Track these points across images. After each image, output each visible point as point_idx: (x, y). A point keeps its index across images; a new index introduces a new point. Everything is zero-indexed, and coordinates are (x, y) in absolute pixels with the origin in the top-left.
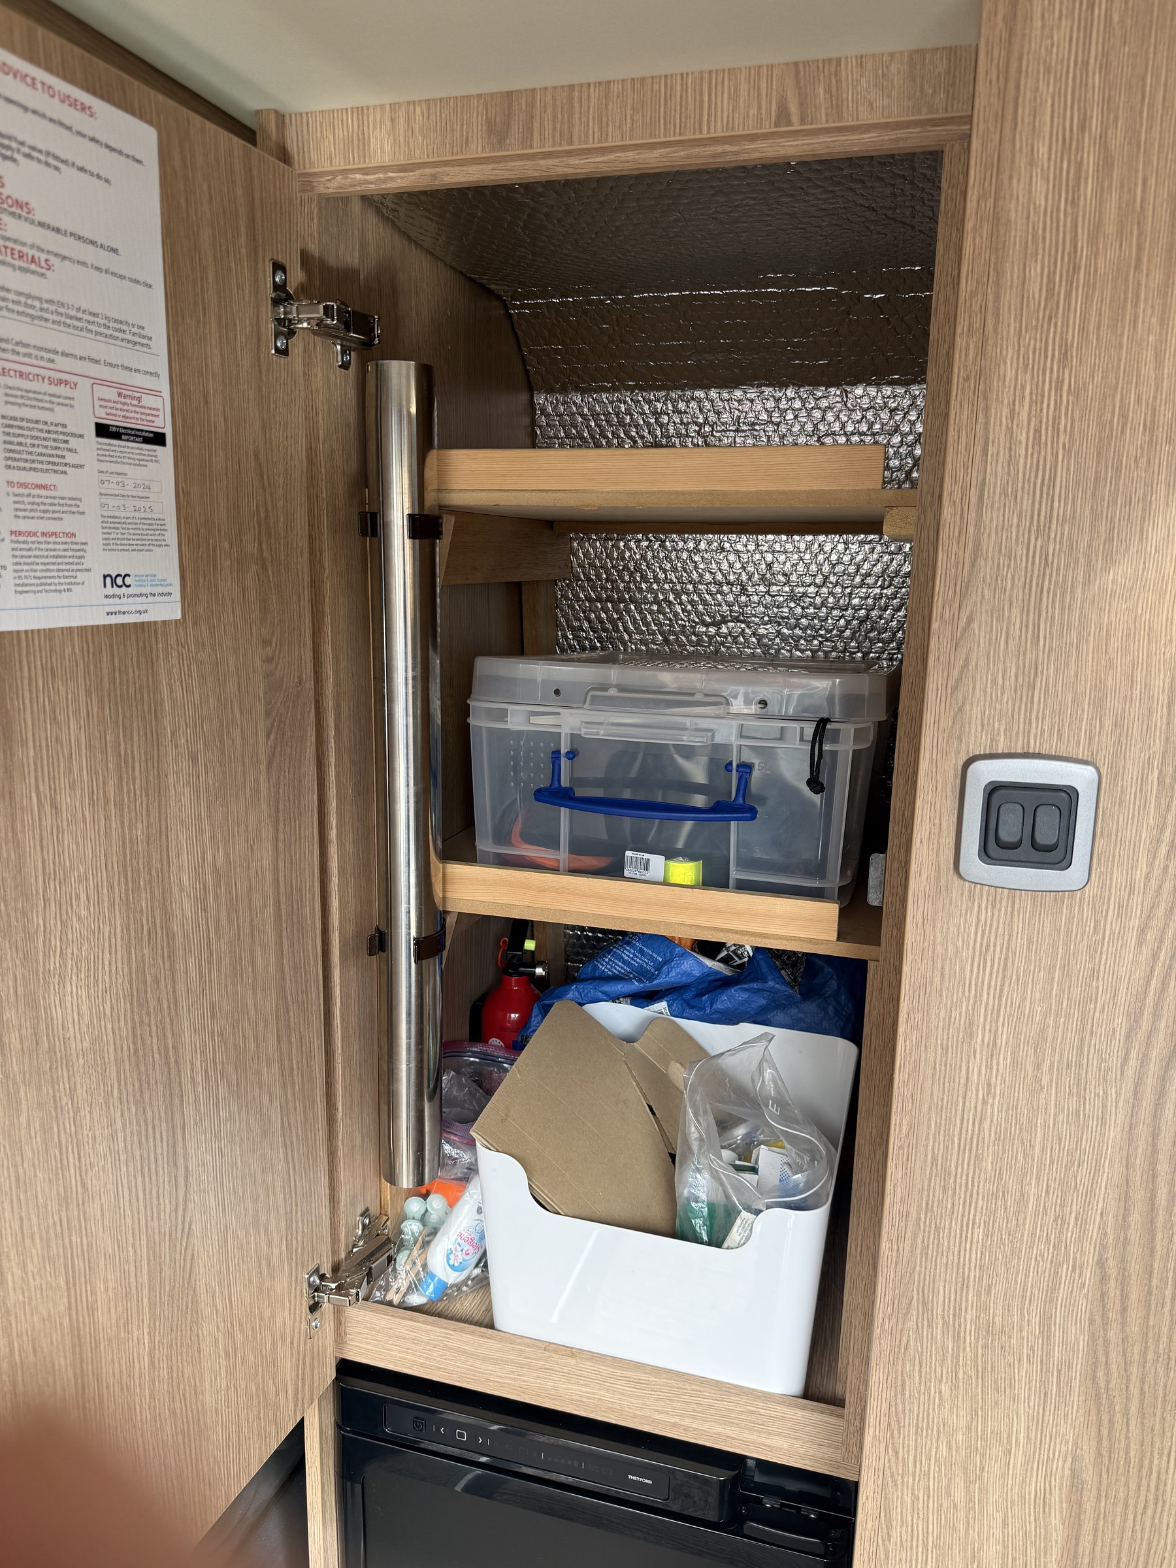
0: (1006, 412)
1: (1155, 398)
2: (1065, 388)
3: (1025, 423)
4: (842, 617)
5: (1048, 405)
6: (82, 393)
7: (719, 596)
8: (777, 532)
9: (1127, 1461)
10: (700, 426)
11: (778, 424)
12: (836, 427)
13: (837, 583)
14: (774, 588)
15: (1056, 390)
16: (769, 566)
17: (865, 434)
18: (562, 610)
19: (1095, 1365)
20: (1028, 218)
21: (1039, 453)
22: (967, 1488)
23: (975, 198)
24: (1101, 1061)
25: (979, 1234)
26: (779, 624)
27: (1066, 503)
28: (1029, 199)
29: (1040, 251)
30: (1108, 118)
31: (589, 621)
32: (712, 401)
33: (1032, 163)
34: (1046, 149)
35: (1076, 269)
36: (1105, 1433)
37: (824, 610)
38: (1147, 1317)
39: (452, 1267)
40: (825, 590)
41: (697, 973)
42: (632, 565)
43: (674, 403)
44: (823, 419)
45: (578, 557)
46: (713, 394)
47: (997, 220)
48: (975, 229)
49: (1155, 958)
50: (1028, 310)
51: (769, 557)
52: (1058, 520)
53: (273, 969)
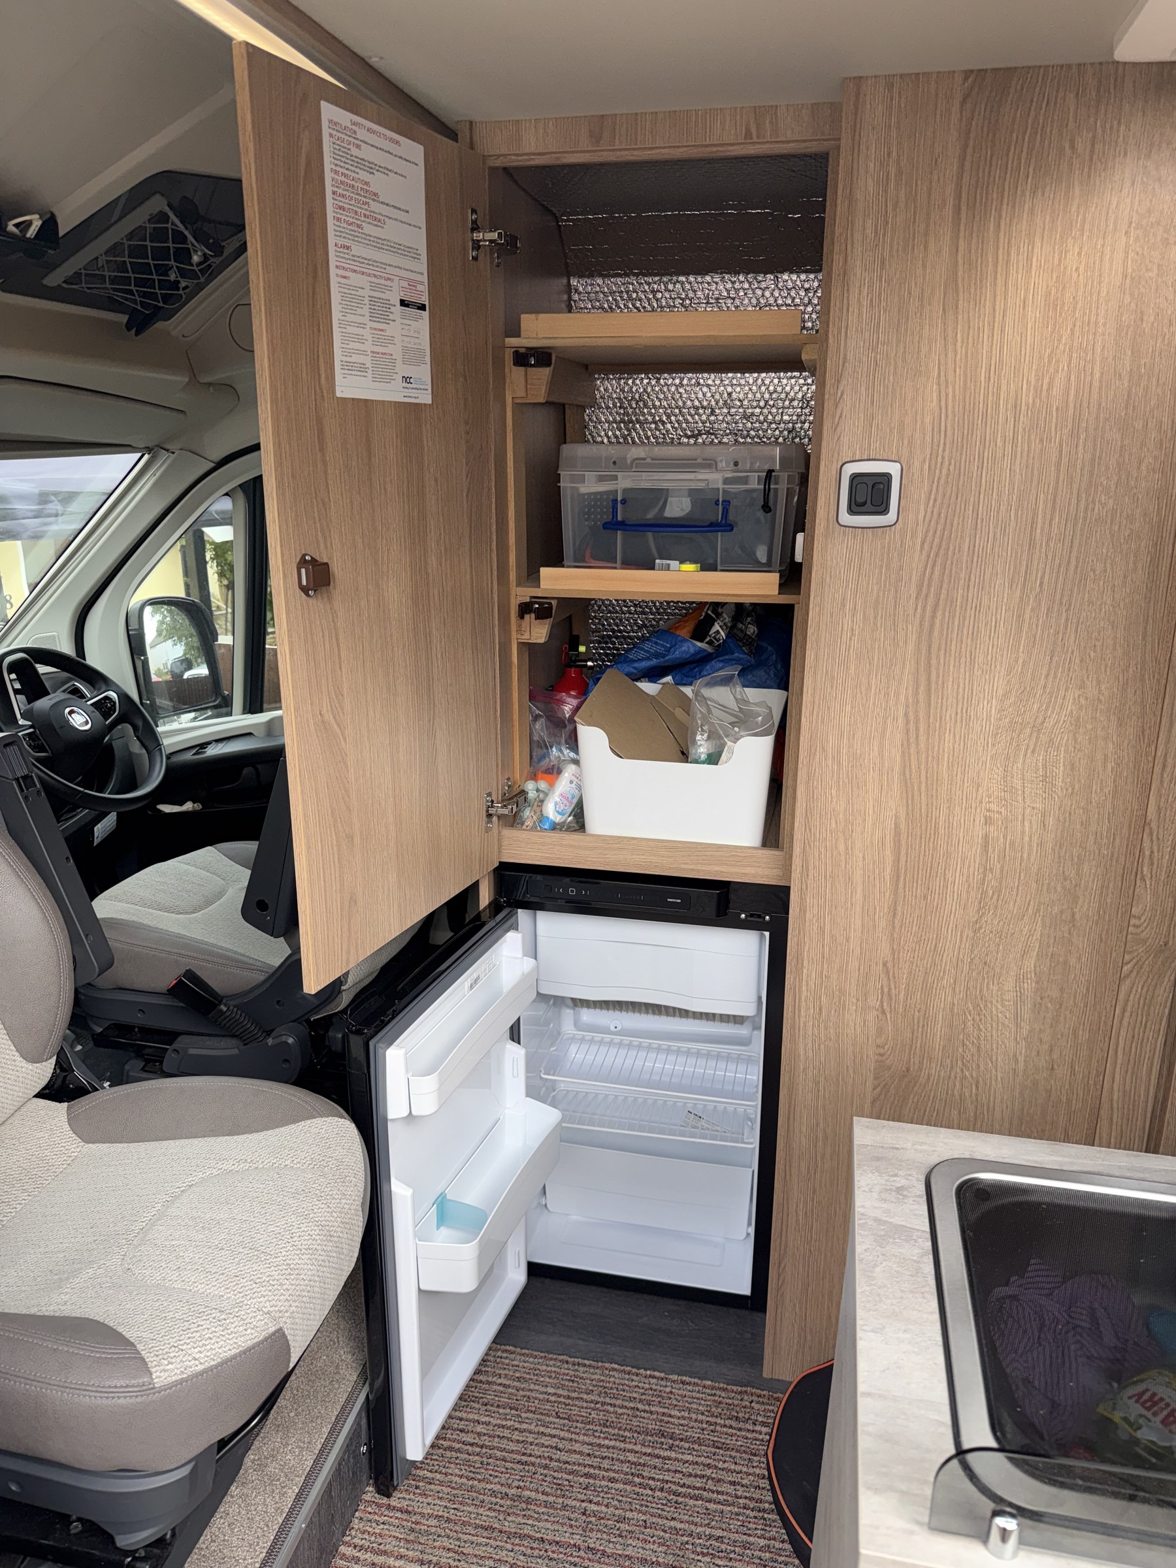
0: (857, 291)
2: (883, 280)
3: (866, 297)
4: (777, 428)
5: (876, 288)
6: (395, 284)
7: (696, 416)
8: (734, 371)
9: (921, 815)
10: (683, 300)
11: (734, 299)
12: (771, 301)
13: (774, 406)
14: (733, 410)
15: (879, 281)
16: (730, 394)
17: (790, 305)
18: (589, 429)
19: (905, 767)
20: (865, 198)
21: (872, 311)
22: (845, 843)
24: (904, 611)
25: (848, 708)
26: (736, 435)
27: (885, 335)
28: (866, 188)
29: (871, 214)
30: (900, 152)
31: (608, 437)
32: (691, 283)
33: (867, 171)
34: (873, 165)
35: (887, 224)
36: (910, 802)
37: (765, 424)
38: (928, 739)
39: (558, 812)
40: (765, 411)
41: (692, 650)
42: (637, 396)
43: (666, 284)
44: (763, 296)
45: (600, 391)
46: (692, 278)
49: (928, 556)
50: (866, 242)
52: (881, 343)
53: (470, 611)
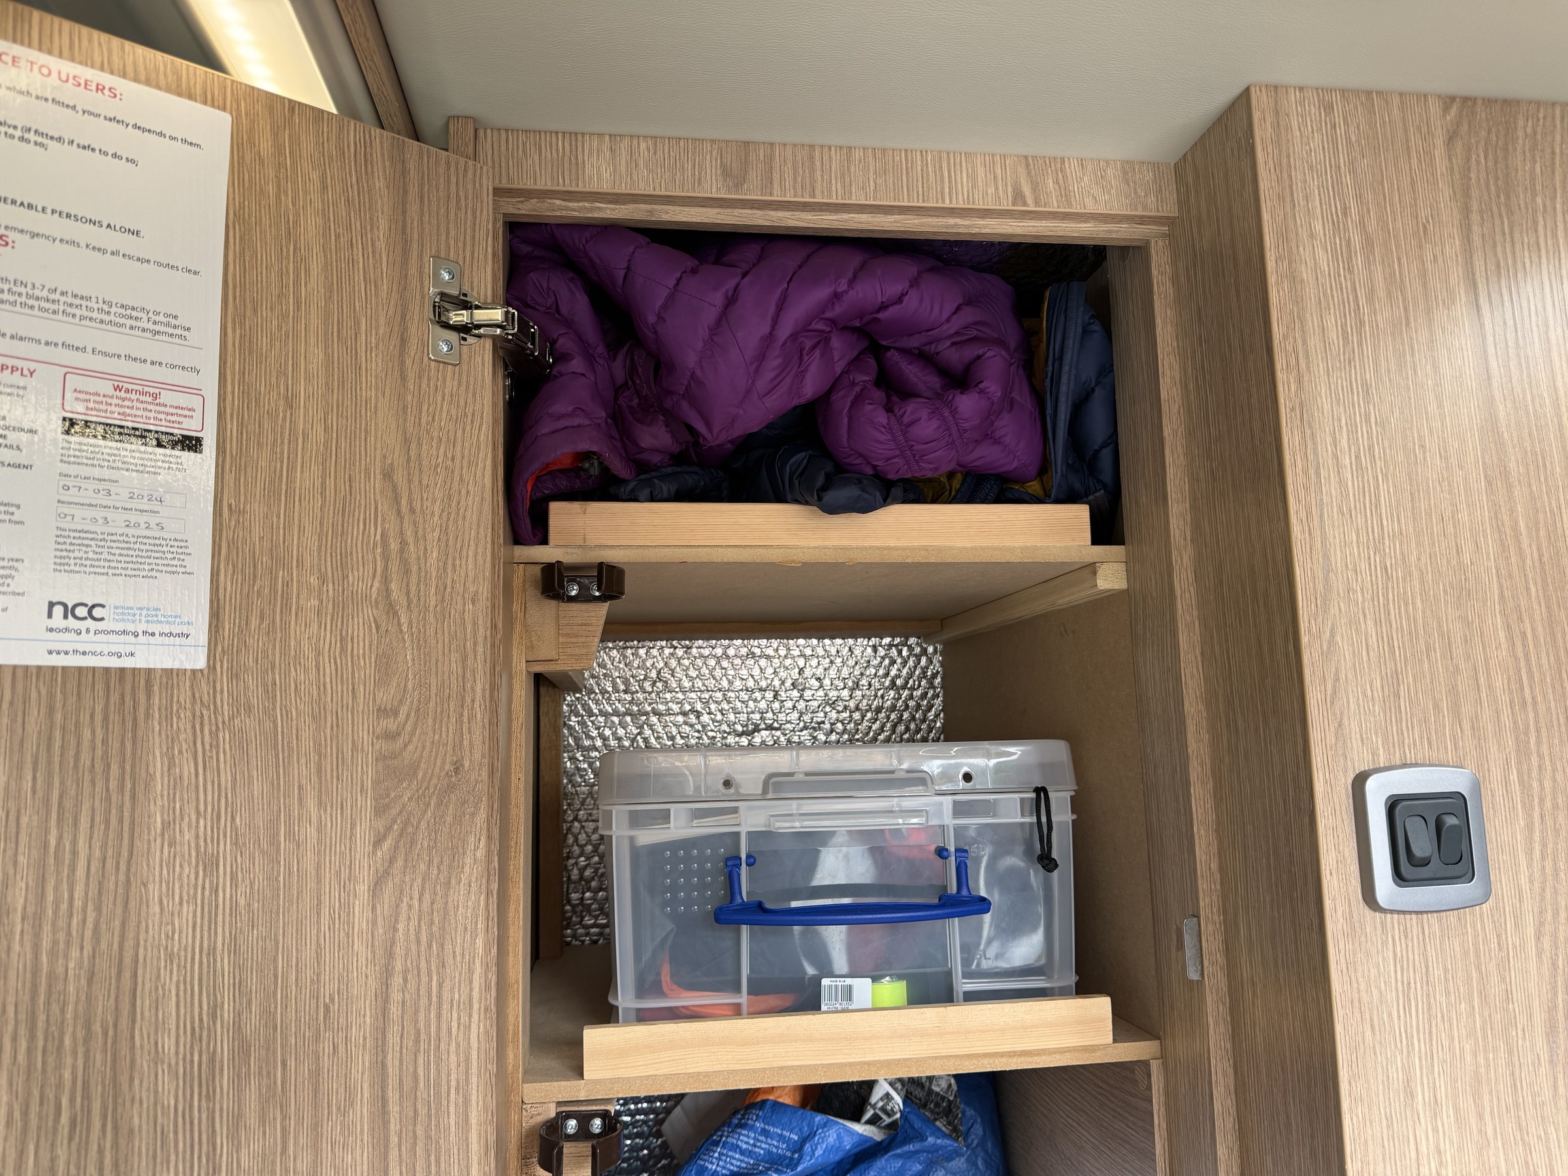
0: (1329, 440)
1: (1443, 432)
2: (1373, 420)
3: (1347, 450)
5: (1362, 434)
7: (750, 703)
14: (808, 694)
15: (1366, 422)
16: (801, 671)
20: (1317, 279)
21: (1363, 477)
23: (1273, 258)
26: (814, 730)
27: (1393, 521)
28: (1315, 264)
29: (1332, 306)
30: (1362, 209)
31: (604, 739)
33: (1312, 236)
34: (1321, 227)
35: (1362, 323)
37: (858, 713)
40: (858, 693)
45: (591, 667)
47: (1294, 278)
48: (1277, 283)
49: (1555, 966)
50: (1331, 354)
51: (801, 662)
52: (1389, 536)
